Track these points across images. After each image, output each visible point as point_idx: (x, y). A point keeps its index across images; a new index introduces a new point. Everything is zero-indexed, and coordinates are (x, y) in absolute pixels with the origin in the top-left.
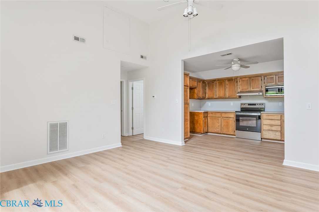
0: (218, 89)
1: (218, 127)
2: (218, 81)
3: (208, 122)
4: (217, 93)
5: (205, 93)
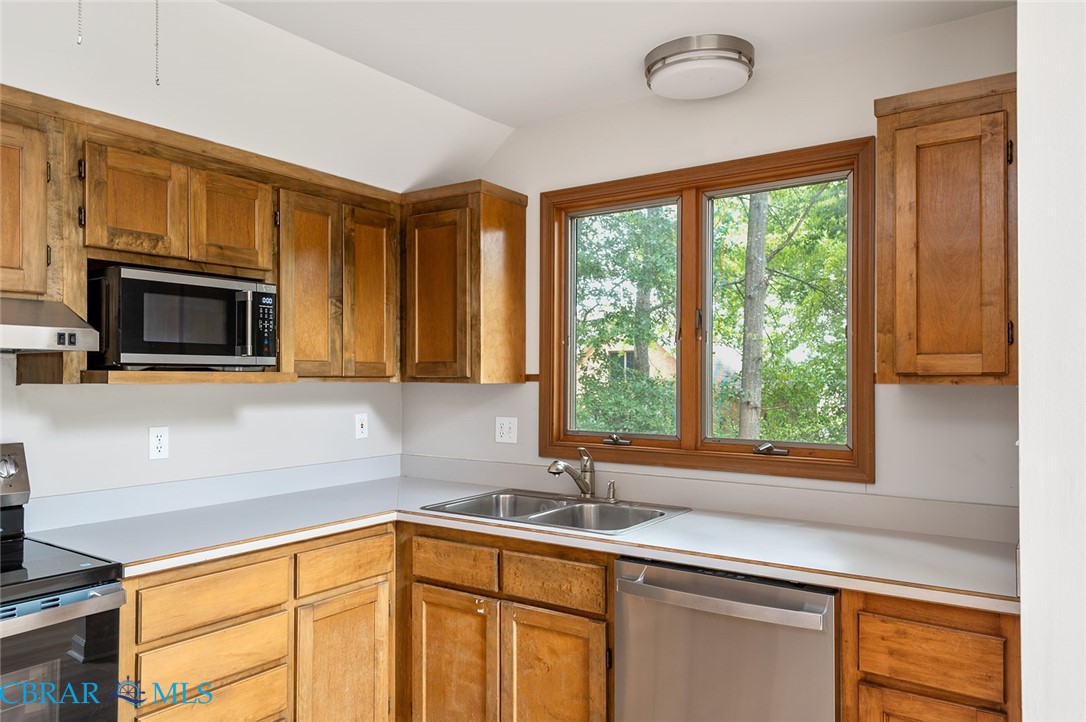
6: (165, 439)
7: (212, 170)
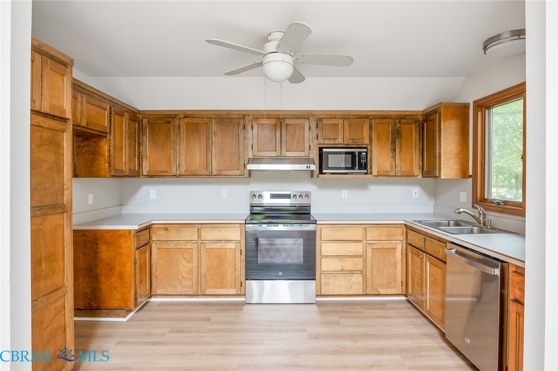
0: (183, 146)
1: (188, 276)
2: (186, 120)
3: (154, 261)
4: (183, 158)
5: (139, 158)
6: (346, 193)
7: (351, 118)
